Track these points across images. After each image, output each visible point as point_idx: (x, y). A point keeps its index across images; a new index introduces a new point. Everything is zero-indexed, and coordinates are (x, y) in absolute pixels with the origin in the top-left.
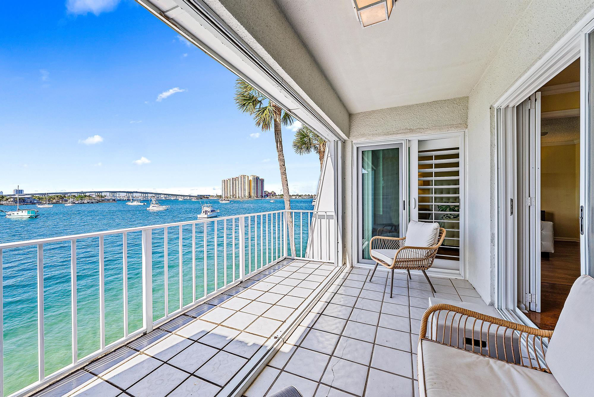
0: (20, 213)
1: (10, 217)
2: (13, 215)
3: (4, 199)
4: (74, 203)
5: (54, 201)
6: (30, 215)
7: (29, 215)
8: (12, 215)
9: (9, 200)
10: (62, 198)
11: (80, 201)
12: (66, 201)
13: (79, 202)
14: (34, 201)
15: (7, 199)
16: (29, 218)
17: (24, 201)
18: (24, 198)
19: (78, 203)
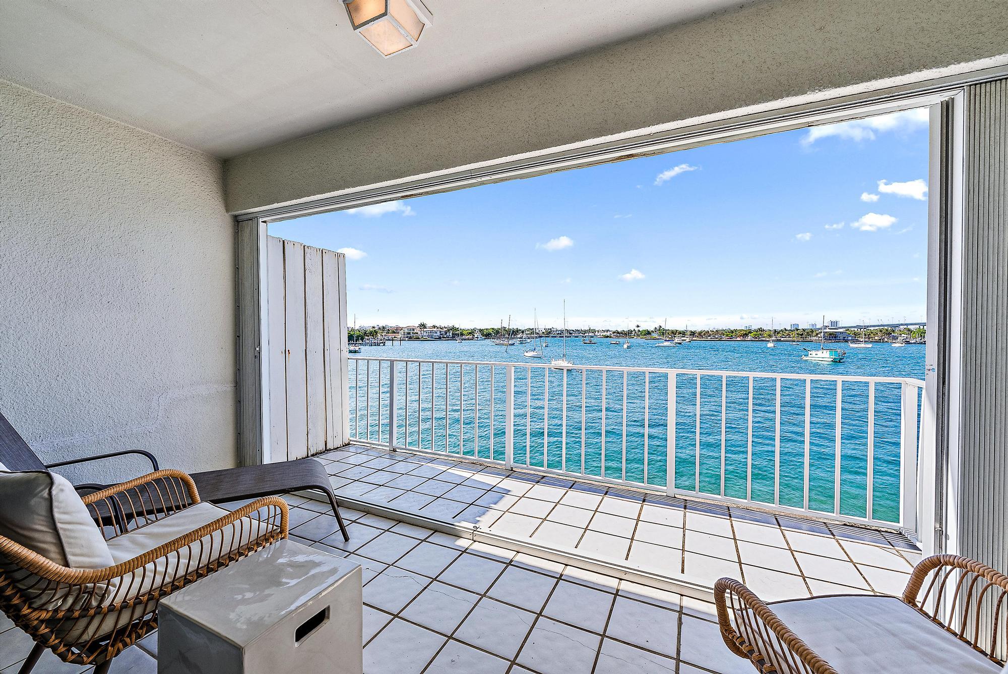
0: (820, 353)
1: (808, 358)
2: (811, 356)
3: (814, 334)
4: (907, 342)
5: (876, 338)
6: (833, 357)
7: (831, 357)
8: (809, 355)
9: (819, 335)
10: (888, 334)
11: (920, 338)
12: (895, 338)
13: (918, 340)
14: (848, 337)
15: (817, 334)
16: (832, 361)
17: (835, 337)
18: (836, 332)
19: (914, 343)
